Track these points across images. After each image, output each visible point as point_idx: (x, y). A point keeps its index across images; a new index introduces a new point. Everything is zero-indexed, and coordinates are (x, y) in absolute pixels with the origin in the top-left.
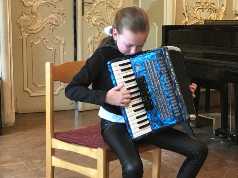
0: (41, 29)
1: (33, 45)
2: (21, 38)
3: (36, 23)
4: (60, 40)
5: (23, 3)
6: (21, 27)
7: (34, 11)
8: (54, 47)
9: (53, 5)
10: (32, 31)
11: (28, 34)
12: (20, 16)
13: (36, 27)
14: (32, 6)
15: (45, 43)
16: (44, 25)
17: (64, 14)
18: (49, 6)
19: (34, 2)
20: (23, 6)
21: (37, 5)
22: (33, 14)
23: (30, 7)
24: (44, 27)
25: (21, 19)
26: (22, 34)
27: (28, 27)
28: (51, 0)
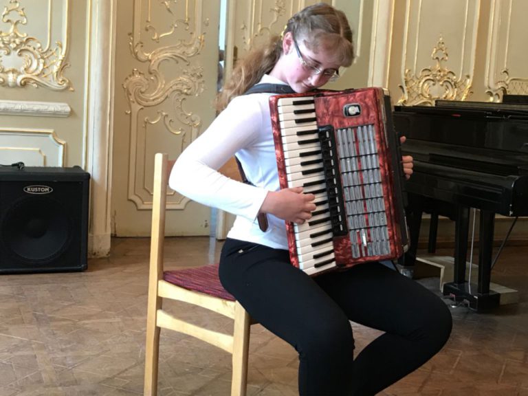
0: (162, 99)
1: (148, 125)
2: (129, 112)
3: (155, 88)
4: (193, 119)
5: (136, 54)
6: (130, 94)
7: (153, 69)
8: (182, 130)
9: (185, 61)
10: (147, 101)
11: (142, 107)
12: (130, 76)
13: (155, 95)
14: (150, 61)
15: (167, 123)
16: (168, 93)
17: (201, 76)
18: (177, 62)
19: (154, 54)
20: (135, 60)
21: (158, 59)
22: (151, 73)
23: (146, 61)
24: (167, 97)
25: (131, 81)
26: (130, 106)
27: (141, 95)
28: (181, 53)
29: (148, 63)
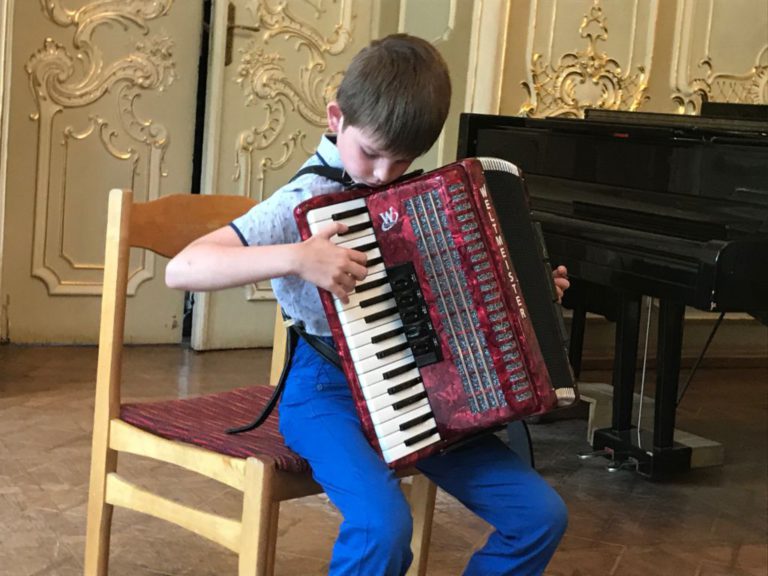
0: (98, 94)
1: (70, 140)
2: (36, 117)
3: (86, 74)
4: (154, 132)
5: (51, 12)
6: (39, 85)
7: (82, 38)
8: (133, 152)
9: (140, 26)
10: (69, 98)
11: (61, 108)
12: (39, 51)
13: (84, 87)
14: (77, 25)
15: (106, 137)
16: (108, 84)
17: (170, 55)
18: (126, 29)
19: (85, 12)
20: (50, 23)
21: (91, 22)
22: (77, 47)
23: (70, 25)
24: (106, 91)
25: (41, 61)
26: (38, 106)
27: (58, 86)
28: (134, 11)
29: (72, 28)
